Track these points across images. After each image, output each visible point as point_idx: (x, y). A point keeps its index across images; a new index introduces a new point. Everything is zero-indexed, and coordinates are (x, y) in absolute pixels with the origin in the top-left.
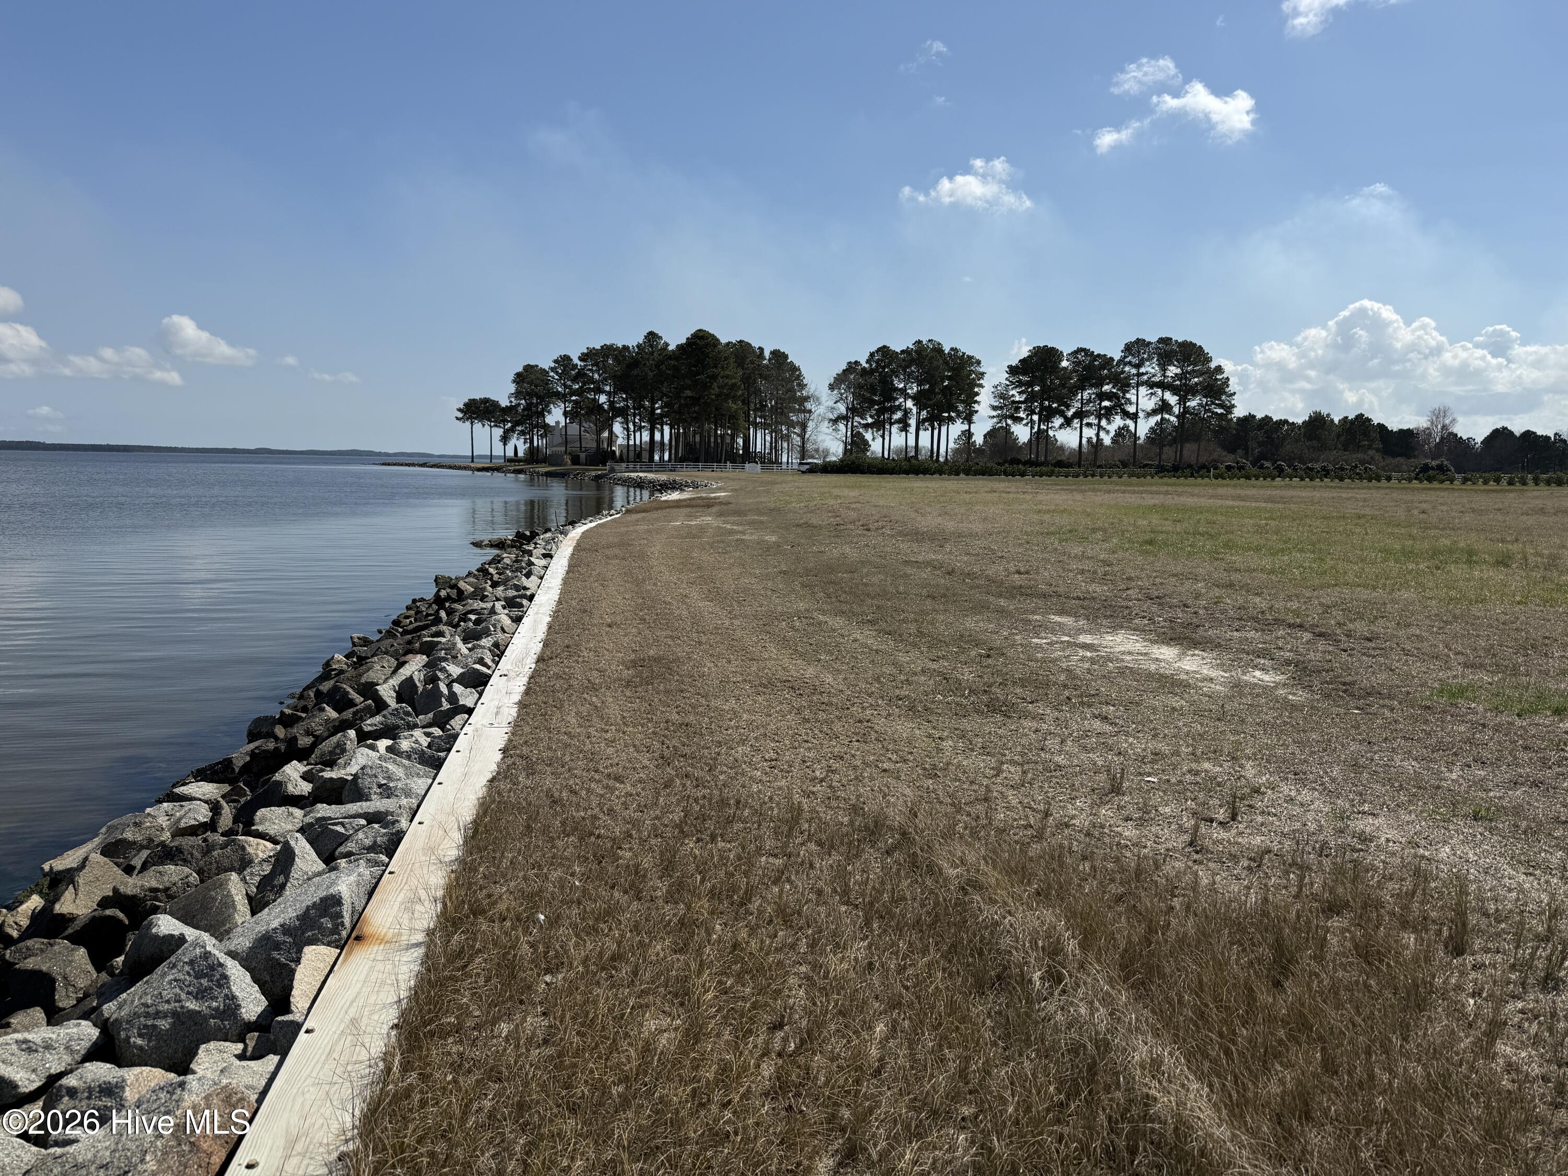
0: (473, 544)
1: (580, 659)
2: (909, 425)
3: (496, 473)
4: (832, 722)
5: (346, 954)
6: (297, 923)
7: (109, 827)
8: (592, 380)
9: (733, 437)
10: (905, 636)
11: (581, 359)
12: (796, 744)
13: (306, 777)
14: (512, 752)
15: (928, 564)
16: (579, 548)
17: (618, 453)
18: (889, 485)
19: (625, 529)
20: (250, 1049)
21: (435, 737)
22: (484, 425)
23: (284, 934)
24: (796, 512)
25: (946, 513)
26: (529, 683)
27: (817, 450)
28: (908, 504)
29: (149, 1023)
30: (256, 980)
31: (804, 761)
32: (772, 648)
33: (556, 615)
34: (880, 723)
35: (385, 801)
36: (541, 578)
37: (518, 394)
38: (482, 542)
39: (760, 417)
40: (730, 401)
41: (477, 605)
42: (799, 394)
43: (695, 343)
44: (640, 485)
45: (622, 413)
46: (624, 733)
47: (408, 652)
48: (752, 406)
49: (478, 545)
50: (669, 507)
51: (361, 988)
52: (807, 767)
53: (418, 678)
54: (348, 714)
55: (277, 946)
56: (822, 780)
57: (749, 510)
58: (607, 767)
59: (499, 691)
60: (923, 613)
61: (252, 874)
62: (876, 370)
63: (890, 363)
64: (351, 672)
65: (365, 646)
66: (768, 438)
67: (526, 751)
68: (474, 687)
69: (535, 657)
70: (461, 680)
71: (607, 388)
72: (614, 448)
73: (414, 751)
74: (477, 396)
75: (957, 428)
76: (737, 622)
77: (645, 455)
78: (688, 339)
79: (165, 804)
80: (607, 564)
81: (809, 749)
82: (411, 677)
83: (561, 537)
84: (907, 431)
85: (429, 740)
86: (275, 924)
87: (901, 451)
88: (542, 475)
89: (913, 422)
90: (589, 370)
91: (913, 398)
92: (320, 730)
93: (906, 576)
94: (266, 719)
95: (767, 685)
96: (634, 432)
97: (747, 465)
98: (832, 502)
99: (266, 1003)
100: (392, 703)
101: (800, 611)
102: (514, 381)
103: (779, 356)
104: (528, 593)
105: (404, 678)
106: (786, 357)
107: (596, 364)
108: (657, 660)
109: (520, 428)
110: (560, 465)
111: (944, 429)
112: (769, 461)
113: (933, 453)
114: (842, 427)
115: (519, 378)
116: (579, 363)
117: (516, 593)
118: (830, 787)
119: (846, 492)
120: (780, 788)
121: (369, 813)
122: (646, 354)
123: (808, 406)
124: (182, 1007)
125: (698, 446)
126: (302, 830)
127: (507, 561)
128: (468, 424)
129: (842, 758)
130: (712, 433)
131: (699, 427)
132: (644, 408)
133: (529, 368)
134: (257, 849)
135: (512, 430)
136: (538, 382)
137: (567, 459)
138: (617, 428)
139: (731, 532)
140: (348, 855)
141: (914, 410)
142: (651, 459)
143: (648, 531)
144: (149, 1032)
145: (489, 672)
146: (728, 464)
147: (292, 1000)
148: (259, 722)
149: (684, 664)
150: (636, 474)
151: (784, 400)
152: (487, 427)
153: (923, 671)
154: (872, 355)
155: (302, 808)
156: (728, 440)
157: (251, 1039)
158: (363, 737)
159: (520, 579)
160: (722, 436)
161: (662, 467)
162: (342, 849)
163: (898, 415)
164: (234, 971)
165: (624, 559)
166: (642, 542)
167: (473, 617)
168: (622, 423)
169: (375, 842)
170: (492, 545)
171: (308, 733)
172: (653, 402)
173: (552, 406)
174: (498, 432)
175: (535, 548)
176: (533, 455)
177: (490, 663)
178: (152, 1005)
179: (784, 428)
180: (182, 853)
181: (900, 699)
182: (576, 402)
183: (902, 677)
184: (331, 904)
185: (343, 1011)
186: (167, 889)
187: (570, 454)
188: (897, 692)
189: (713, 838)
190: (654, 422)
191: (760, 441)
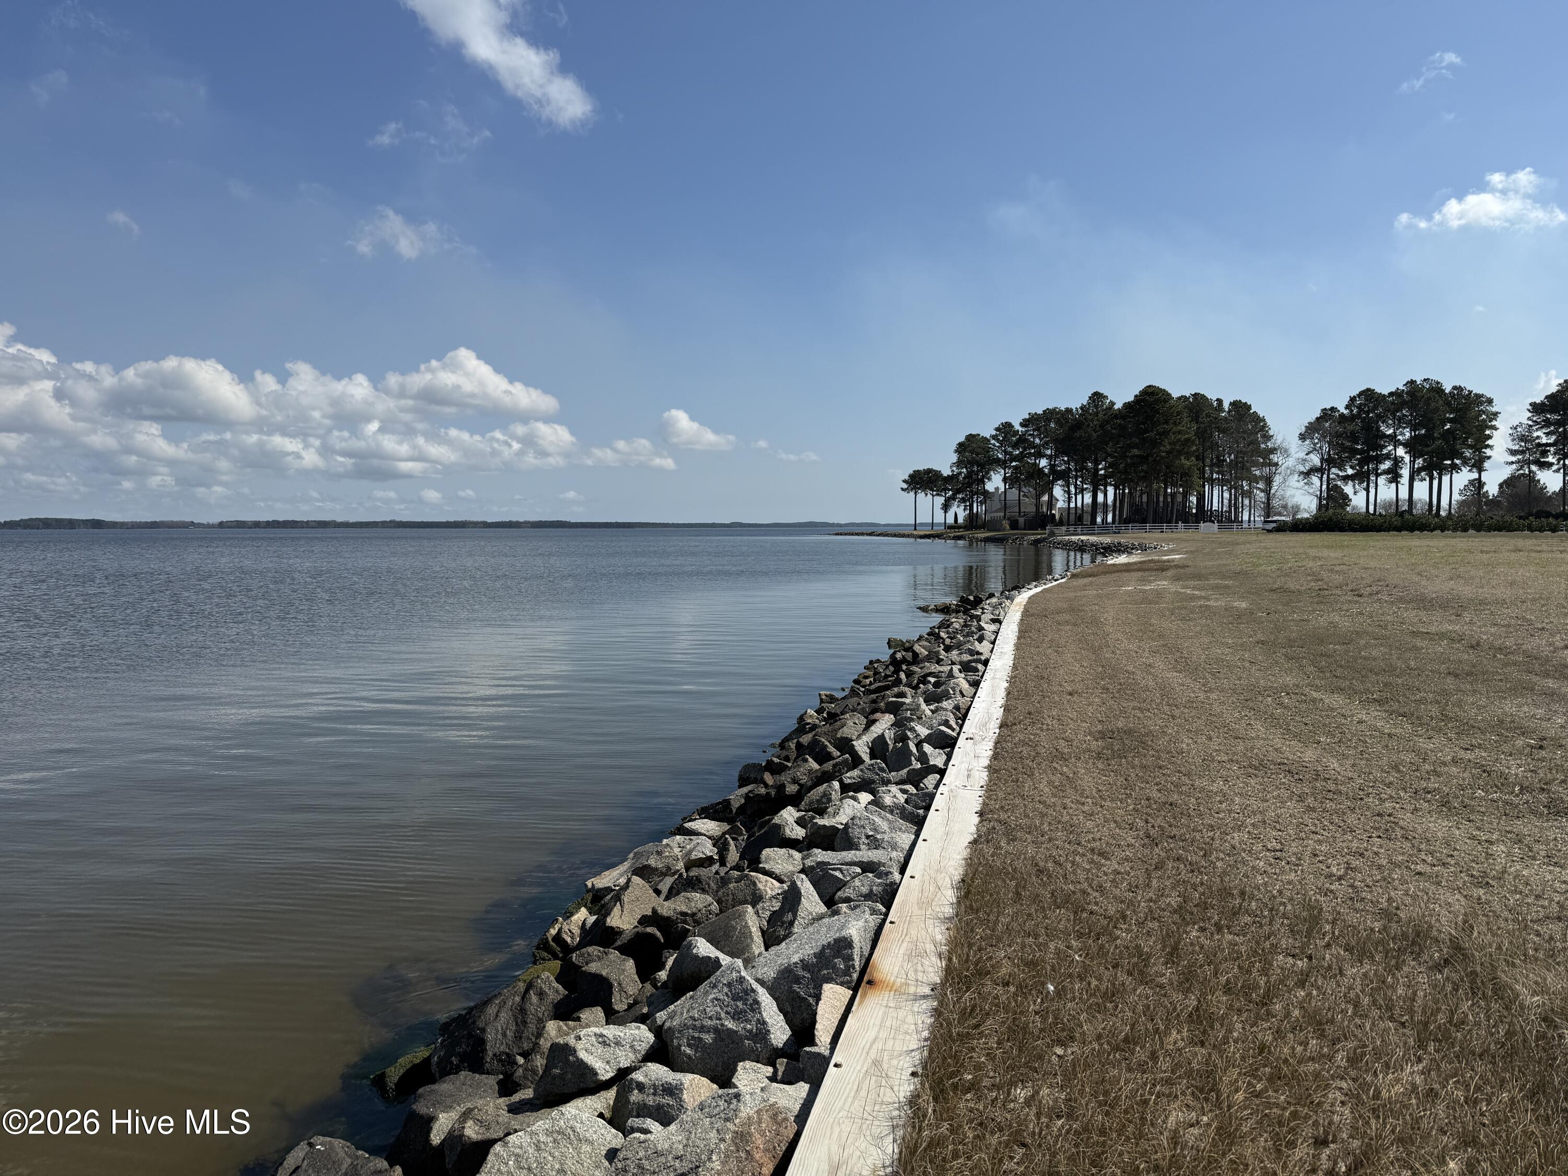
0: (920, 608)
1: (1045, 727)
2: (1401, 476)
3: (937, 541)
4: (1344, 814)
5: (861, 996)
6: (815, 960)
7: (635, 853)
8: (1032, 445)
9: (1185, 495)
10: (1426, 720)
11: (1022, 425)
12: (1303, 835)
13: (800, 822)
14: (990, 816)
15: (1442, 635)
16: (1027, 613)
17: (1057, 517)
18: (1380, 544)
19: (1073, 594)
20: (780, 1073)
21: (911, 794)
22: (926, 495)
23: (803, 969)
24: (1267, 576)
25: (1459, 576)
26: (996, 748)
27: (1285, 507)
28: (1407, 566)
29: (696, 1035)
30: (781, 1010)
31: (1315, 855)
32: (1258, 725)
33: (1012, 680)
34: (1406, 819)
35: (875, 851)
36: (993, 643)
37: (959, 464)
38: (928, 606)
39: (1218, 473)
40: (1182, 458)
41: (935, 668)
42: (1263, 446)
43: (1143, 400)
44: (1081, 548)
45: (1063, 476)
46: (1102, 807)
47: (874, 711)
48: (1208, 461)
49: (924, 609)
50: (1118, 571)
51: (879, 1032)
52: (1320, 862)
53: (889, 735)
54: (828, 766)
55: (797, 980)
56: (1340, 878)
57: (1211, 574)
58: (1089, 841)
59: (966, 754)
60: (1445, 693)
61: (763, 908)
62: (1358, 416)
63: (1375, 408)
64: (824, 728)
65: (831, 703)
66: (1226, 495)
67: (1003, 816)
68: (942, 748)
69: (999, 721)
70: (929, 739)
71: (1049, 452)
72: (1053, 512)
73: (896, 806)
74: (921, 467)
75: (1464, 477)
76: (1213, 696)
77: (1087, 518)
78: (1136, 396)
79: (678, 837)
80: (1059, 630)
81: (1320, 842)
82: (883, 734)
83: (1008, 603)
84: (1397, 483)
85: (905, 796)
86: (795, 958)
87: (1390, 505)
88: (981, 541)
89: (1405, 472)
90: (1030, 435)
91: (1405, 445)
92: (804, 779)
93: (1416, 649)
94: (754, 765)
95: (1257, 767)
96: (1076, 495)
97: (1202, 524)
98: (1311, 564)
99: (790, 1033)
100: (866, 757)
101: (1287, 686)
102: (956, 451)
103: (1240, 408)
104: (983, 658)
105: (876, 735)
106: (1249, 407)
107: (1038, 429)
108: (1129, 732)
109: (960, 496)
110: (999, 531)
111: (1446, 479)
112: (1228, 519)
113: (1432, 508)
114: (1315, 480)
115: (961, 448)
116: (1020, 429)
117: (970, 658)
118: (1352, 886)
119: (1325, 553)
120: (1289, 882)
121: (863, 862)
122: (1091, 414)
123: (1275, 458)
124: (722, 1025)
125: (1145, 506)
126: (802, 871)
127: (957, 626)
128: (912, 494)
129: (1362, 855)
130: (1162, 492)
131: (1146, 487)
132: (1087, 470)
133: (970, 438)
134: (766, 886)
135: (953, 498)
136: (979, 450)
137: (1006, 524)
138: (1058, 491)
139: (1193, 598)
140: (847, 900)
141: (1407, 458)
142: (1093, 521)
143: (1099, 596)
144: (696, 1043)
145: (954, 734)
146: (1180, 524)
147: (816, 1033)
148: (748, 768)
149: (1159, 739)
150: (1077, 537)
151: (1245, 453)
152: (930, 496)
153: (1454, 761)
154: (1352, 399)
155: (800, 852)
156: (1179, 498)
157: (781, 1064)
158: (845, 788)
159: (973, 644)
160: (1173, 495)
161: (1105, 529)
162: (840, 894)
163: (1387, 465)
164: (764, 998)
165: (1075, 625)
166: (1093, 607)
167: (932, 680)
168: (1063, 486)
169: (871, 891)
170: (937, 610)
171: (795, 781)
172: (1096, 463)
173: (992, 473)
174: (940, 500)
175: (983, 613)
176: (973, 522)
177: (955, 726)
178: (699, 1019)
179: (1244, 483)
180: (701, 882)
181: (1429, 792)
182: (1016, 468)
183: (1427, 767)
184: (843, 945)
185: (864, 1053)
186: (694, 915)
187: (1009, 519)
188: (1424, 784)
189: (1219, 928)
190: (1097, 484)
191: (1217, 498)
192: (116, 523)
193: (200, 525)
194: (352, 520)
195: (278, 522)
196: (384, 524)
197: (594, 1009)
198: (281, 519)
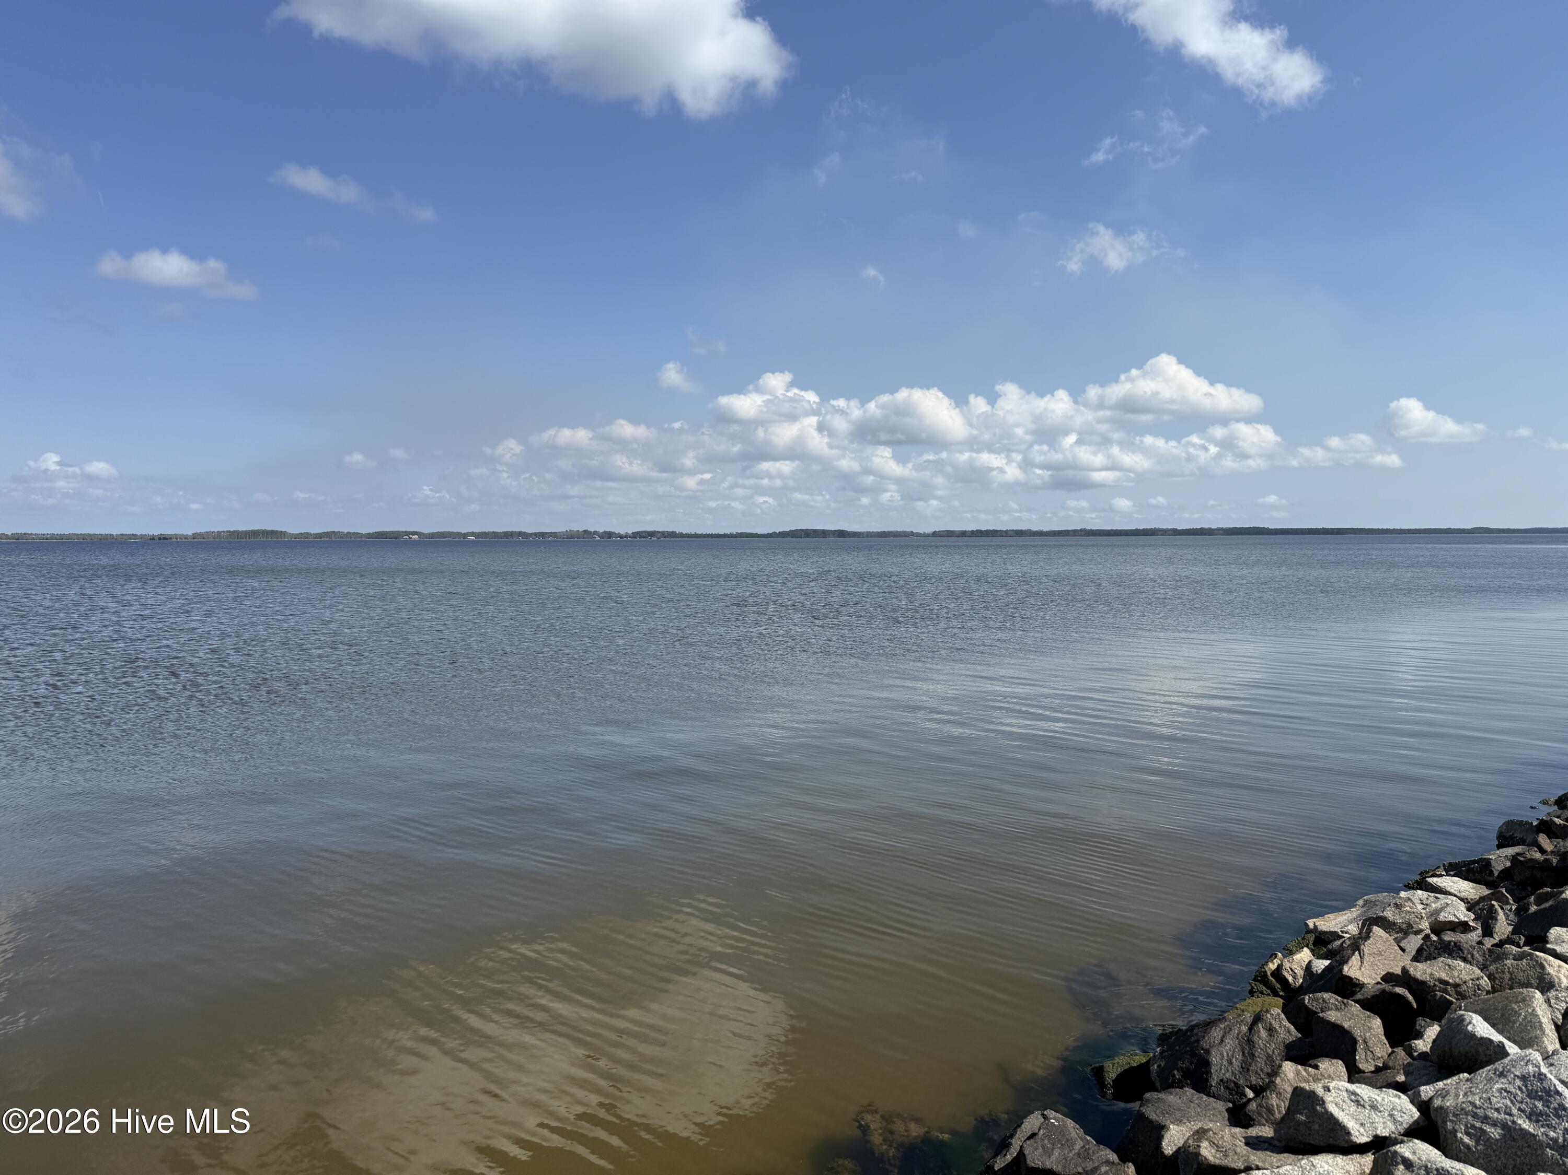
7: (1366, 901)
29: (1478, 1125)
61: (1557, 999)
79: (1420, 892)
94: (1520, 823)
124: (1514, 1122)
134: (1558, 971)
144: (1477, 1134)
148: (1509, 825)
178: (1481, 1107)
180: (1459, 949)
186: (1456, 986)
192: (856, 533)
193: (918, 535)
194: (1046, 529)
195: (981, 531)
196: (1075, 533)
197: (1334, 1061)
198: (983, 529)
